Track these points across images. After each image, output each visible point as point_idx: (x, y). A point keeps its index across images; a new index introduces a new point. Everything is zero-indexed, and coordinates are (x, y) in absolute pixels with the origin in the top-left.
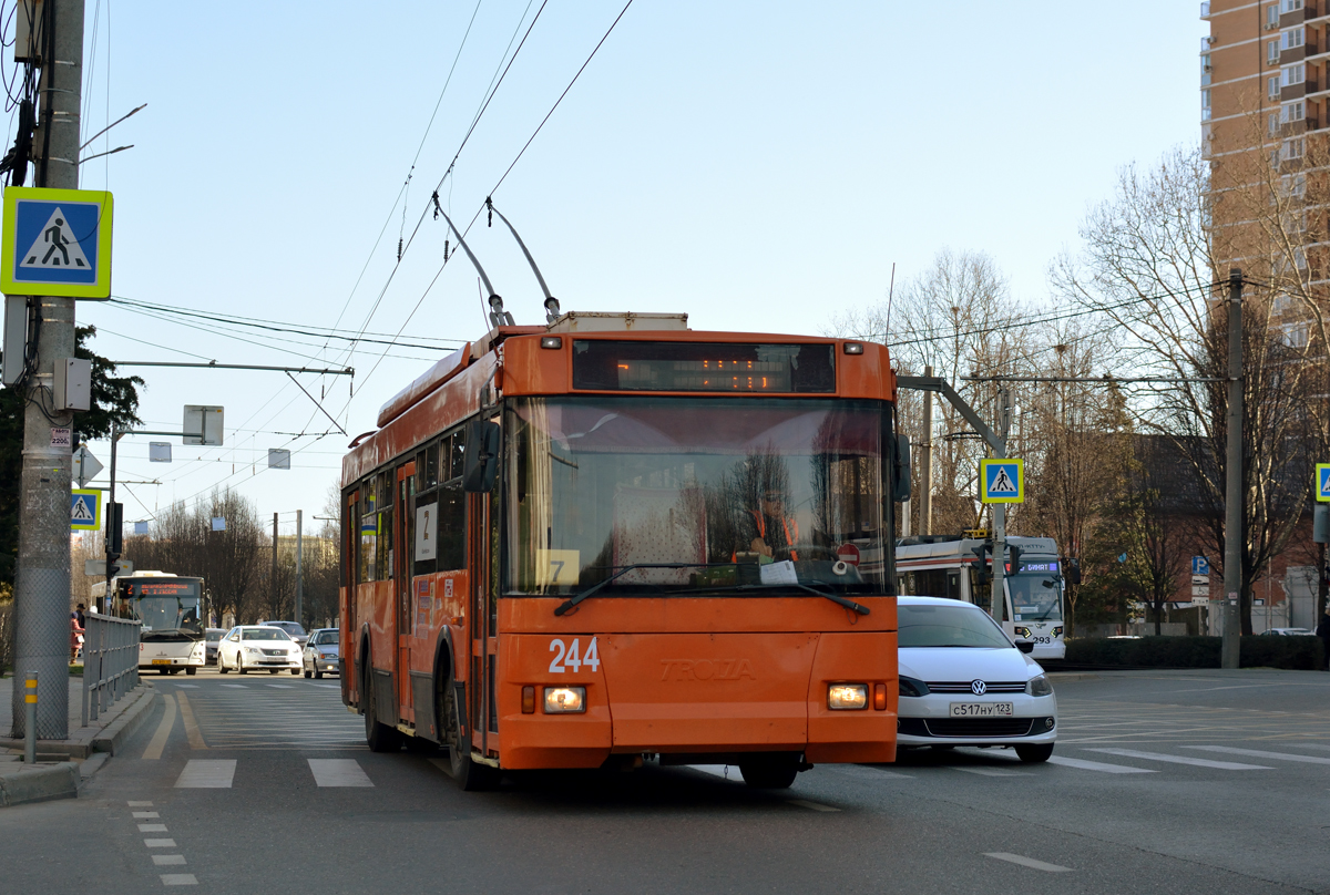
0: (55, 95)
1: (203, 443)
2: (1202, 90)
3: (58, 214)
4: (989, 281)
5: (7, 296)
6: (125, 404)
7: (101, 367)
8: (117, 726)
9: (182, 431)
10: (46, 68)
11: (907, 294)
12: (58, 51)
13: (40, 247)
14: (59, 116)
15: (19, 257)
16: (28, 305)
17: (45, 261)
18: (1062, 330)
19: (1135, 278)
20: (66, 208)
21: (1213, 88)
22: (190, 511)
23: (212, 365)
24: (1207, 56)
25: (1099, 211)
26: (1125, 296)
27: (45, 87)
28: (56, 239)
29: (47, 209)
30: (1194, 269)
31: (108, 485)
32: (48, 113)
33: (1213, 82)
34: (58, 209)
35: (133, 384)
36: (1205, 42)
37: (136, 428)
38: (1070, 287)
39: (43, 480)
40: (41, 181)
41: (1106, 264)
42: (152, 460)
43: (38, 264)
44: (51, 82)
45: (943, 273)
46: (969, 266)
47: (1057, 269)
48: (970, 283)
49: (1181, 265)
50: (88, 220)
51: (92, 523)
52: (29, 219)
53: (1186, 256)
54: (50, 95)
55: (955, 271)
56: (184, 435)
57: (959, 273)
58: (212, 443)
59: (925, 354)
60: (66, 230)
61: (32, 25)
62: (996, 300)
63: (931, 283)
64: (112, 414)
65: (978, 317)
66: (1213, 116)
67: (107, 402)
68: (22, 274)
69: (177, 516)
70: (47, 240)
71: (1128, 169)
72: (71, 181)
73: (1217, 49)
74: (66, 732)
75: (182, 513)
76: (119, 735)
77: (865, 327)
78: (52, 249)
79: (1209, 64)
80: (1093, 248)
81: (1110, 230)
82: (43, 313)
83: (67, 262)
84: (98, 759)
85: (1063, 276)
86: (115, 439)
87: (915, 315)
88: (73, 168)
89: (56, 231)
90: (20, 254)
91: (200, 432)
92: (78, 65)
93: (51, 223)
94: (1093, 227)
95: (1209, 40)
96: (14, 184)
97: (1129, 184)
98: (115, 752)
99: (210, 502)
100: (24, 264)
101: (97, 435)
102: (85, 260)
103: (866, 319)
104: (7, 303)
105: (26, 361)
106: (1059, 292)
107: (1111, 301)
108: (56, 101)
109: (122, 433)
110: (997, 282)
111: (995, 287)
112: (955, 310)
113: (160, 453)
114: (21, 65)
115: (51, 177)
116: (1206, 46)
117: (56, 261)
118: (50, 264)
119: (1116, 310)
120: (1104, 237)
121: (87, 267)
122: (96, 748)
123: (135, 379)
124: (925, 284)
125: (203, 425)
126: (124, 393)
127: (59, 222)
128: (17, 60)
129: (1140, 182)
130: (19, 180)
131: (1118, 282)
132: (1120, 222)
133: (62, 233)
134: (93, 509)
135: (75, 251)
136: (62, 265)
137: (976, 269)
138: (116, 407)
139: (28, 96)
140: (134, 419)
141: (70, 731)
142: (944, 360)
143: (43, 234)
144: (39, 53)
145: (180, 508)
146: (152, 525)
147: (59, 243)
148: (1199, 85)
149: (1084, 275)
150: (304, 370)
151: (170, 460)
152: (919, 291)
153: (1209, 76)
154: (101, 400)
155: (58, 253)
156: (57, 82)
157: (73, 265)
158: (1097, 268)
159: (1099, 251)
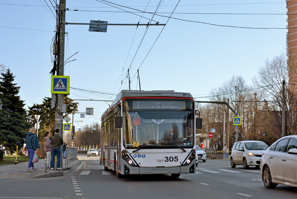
0: (60, 60)
1: (90, 115)
2: (287, 42)
3: (60, 80)
4: (242, 81)
5: (52, 94)
6: (75, 107)
7: (71, 101)
8: (71, 166)
9: (86, 112)
10: (58, 55)
11: (226, 84)
12: (60, 53)
13: (57, 85)
14: (60, 64)
15: (54, 87)
16: (55, 95)
17: (58, 88)
18: (256, 91)
19: (269, 81)
20: (62, 79)
21: (289, 42)
22: (89, 126)
23: (91, 100)
24: (288, 36)
25: (262, 68)
26: (267, 85)
27: (58, 59)
28: (60, 84)
29: (59, 79)
30: (280, 79)
31: (72, 123)
32: (58, 63)
33: (289, 41)
34: (60, 79)
35: (77, 104)
36: (287, 33)
37: (77, 112)
38: (256, 83)
39: (58, 124)
40: (58, 75)
41: (263, 78)
42: (81, 117)
43: (57, 88)
44: (59, 58)
45: (233, 80)
46: (238, 78)
47: (254, 79)
48: (239, 82)
49: (277, 78)
50: (65, 81)
51: (69, 130)
52: (55, 81)
53: (278, 76)
54: (59, 60)
55: (236, 79)
56: (86, 113)
57: (236, 80)
58: (91, 115)
59: (230, 95)
60: (62, 83)
61: (56, 48)
62: (243, 85)
63: (231, 82)
64: (73, 109)
65: (240, 89)
66: (289, 48)
67: (72, 107)
68: (54, 90)
69: (87, 128)
70: (58, 84)
71: (267, 60)
72: (63, 75)
73: (289, 34)
74: (62, 166)
75: (88, 127)
76: (71, 167)
77: (218, 90)
78: (59, 86)
79: (288, 37)
80: (260, 75)
81: (264, 72)
82: (58, 96)
83: (62, 88)
84: (68, 171)
85: (255, 81)
86: (73, 114)
87: (228, 88)
88: (63, 72)
89: (60, 83)
90: (54, 86)
91: (89, 112)
92: (64, 55)
93: (59, 81)
94: (260, 71)
95: (288, 33)
96: (53, 75)
97: (267, 63)
98: (70, 170)
99: (93, 125)
100: (55, 88)
101: (70, 113)
102: (65, 88)
103: (218, 89)
104: (52, 95)
105: (55, 104)
106: (254, 84)
107: (264, 85)
108: (60, 61)
109: (75, 113)
110: (244, 81)
111: (243, 82)
112: (236, 87)
113: (82, 116)
114: (54, 55)
115: (59, 74)
116: (287, 34)
117: (60, 88)
118: (59, 88)
119: (265, 87)
120: (262, 73)
121: (65, 89)
122: (67, 169)
123: (77, 103)
124: (230, 82)
125: (90, 111)
126: (75, 106)
127: (61, 81)
128: (53, 54)
129: (269, 62)
130: (54, 74)
131: (265, 82)
132: (266, 70)
133: (61, 83)
134: (69, 127)
135: (63, 86)
136: (61, 89)
137: (240, 79)
138: (73, 108)
139: (55, 60)
140: (77, 110)
141: (63, 166)
142: (234, 97)
143: (58, 83)
144: (57, 53)
145: (87, 126)
146: (82, 130)
147: (61, 85)
148: (286, 41)
149: (259, 81)
150: (108, 101)
151: (84, 117)
152: (229, 83)
153: (288, 39)
154: (71, 107)
155: (60, 86)
156: (60, 58)
157: (63, 88)
158: (261, 79)
159: (262, 76)
